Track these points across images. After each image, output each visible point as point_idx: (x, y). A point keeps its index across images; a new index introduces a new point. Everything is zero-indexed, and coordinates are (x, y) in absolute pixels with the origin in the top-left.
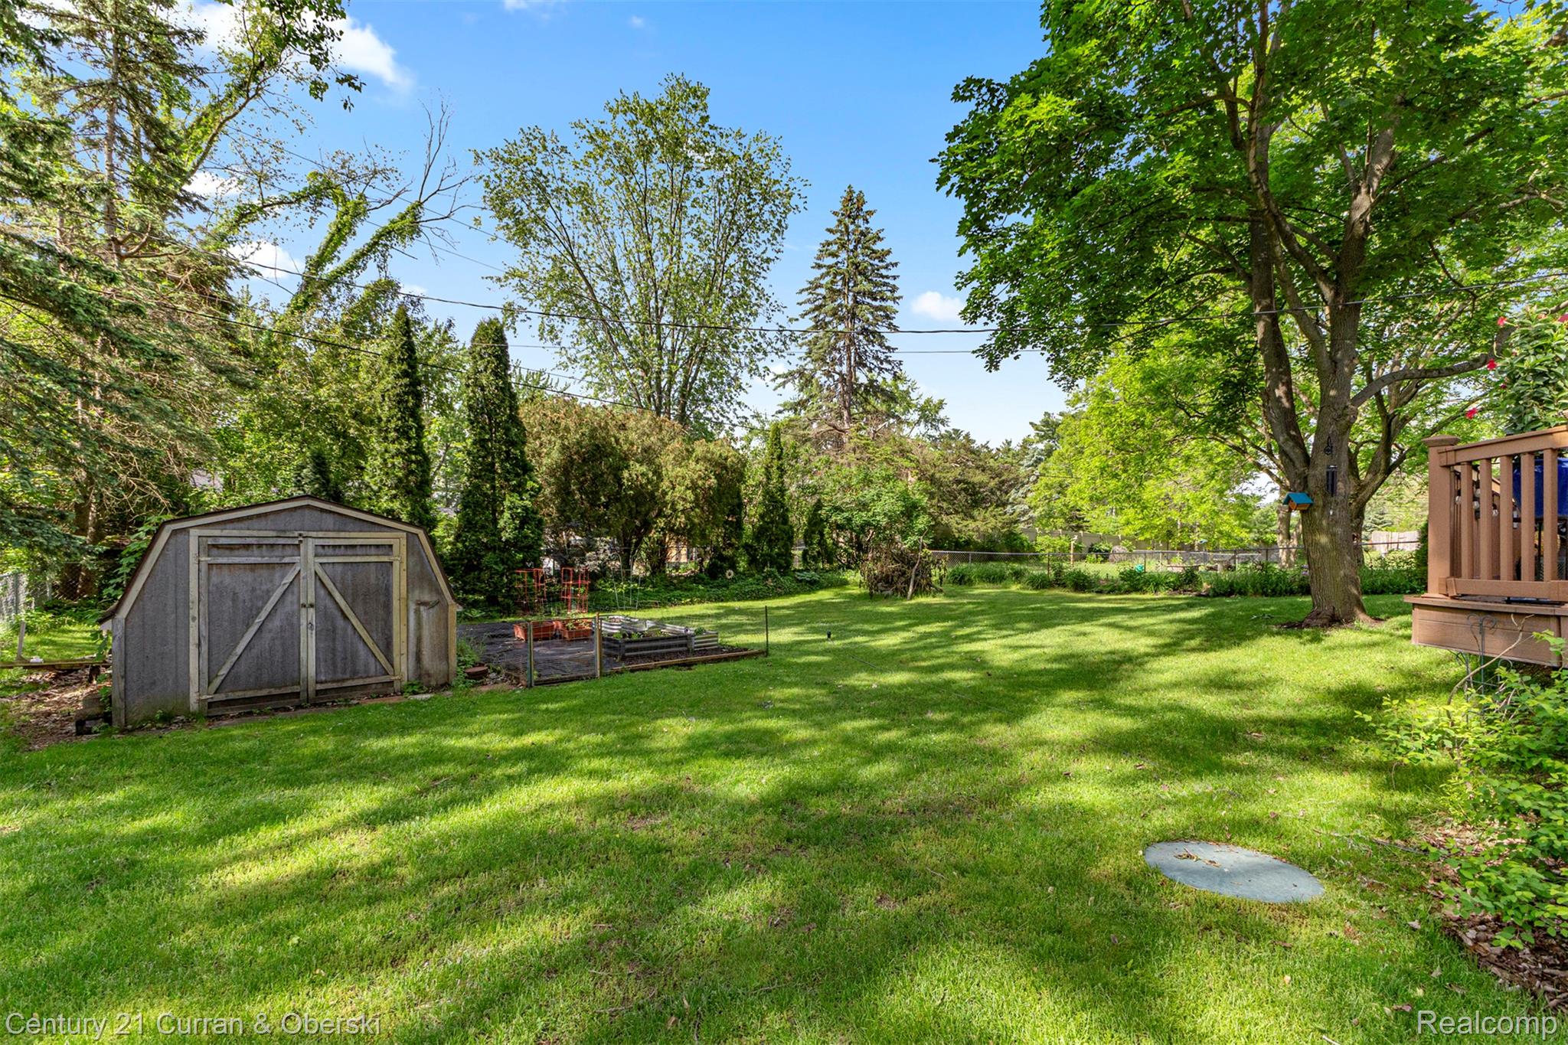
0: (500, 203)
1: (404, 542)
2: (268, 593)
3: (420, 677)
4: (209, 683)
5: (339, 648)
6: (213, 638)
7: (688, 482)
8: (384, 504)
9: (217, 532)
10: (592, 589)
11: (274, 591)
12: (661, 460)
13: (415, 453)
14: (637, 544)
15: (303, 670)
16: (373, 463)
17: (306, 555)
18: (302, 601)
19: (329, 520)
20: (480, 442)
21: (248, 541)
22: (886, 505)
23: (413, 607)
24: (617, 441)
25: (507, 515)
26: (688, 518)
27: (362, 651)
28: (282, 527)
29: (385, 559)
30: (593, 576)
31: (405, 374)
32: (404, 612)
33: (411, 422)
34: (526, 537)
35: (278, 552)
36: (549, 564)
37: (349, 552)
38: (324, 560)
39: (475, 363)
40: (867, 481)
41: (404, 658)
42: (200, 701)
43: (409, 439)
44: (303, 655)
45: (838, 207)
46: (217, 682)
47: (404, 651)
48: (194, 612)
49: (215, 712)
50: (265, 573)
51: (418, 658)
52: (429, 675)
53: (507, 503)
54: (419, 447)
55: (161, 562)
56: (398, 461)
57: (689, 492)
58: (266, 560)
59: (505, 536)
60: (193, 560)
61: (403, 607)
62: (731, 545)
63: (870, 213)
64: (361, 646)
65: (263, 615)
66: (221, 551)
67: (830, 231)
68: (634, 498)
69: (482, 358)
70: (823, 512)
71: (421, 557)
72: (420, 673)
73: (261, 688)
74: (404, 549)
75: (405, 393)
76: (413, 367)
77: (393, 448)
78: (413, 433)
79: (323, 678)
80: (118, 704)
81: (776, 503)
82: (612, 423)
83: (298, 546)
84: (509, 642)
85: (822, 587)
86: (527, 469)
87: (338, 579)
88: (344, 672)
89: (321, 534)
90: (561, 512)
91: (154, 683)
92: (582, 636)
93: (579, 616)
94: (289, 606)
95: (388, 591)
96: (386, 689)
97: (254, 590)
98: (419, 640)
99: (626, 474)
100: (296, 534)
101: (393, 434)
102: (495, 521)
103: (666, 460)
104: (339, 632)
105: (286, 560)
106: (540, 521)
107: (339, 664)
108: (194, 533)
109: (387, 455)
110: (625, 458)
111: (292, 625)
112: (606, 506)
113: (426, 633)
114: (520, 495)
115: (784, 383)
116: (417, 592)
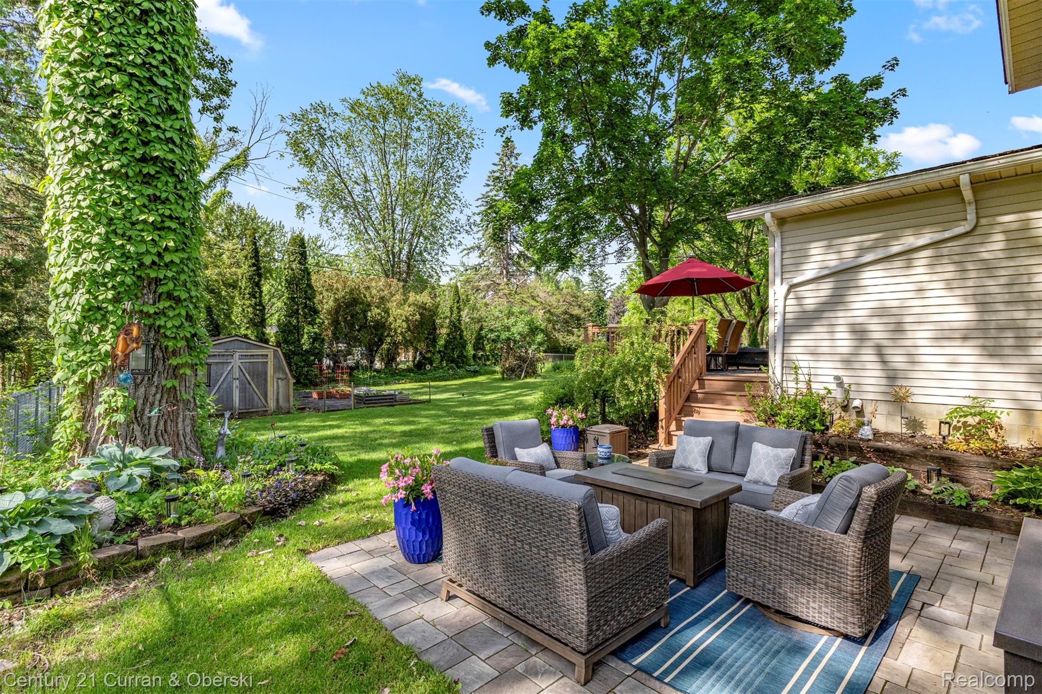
0: (295, 144)
1: (272, 353)
2: (222, 374)
3: (278, 409)
5: (247, 396)
7: (404, 318)
8: (243, 331)
10: (350, 375)
11: (224, 373)
12: (389, 305)
13: (258, 305)
14: (376, 351)
15: (234, 404)
16: (237, 310)
17: (235, 359)
18: (234, 377)
19: (244, 345)
20: (292, 299)
21: (215, 353)
22: (519, 327)
23: (275, 380)
24: (365, 296)
25: (306, 336)
26: (404, 337)
27: (256, 398)
28: (227, 348)
29: (265, 360)
30: (352, 369)
31: (254, 265)
32: (272, 382)
33: (256, 289)
34: (316, 348)
35: (225, 358)
36: (326, 362)
37: (251, 358)
38: (242, 361)
39: (289, 257)
40: (510, 314)
41: (272, 401)
43: (256, 298)
44: (234, 398)
45: (500, 151)
47: (272, 398)
50: (221, 366)
51: (278, 402)
52: (282, 408)
53: (306, 331)
54: (260, 301)
56: (250, 310)
57: (404, 323)
58: (221, 361)
59: (305, 347)
61: (272, 380)
62: (430, 351)
63: (518, 154)
64: (255, 395)
65: (220, 383)
67: (494, 164)
68: (374, 327)
69: (293, 254)
70: (483, 332)
71: (279, 360)
72: (278, 407)
74: (272, 357)
75: (254, 275)
76: (258, 261)
77: (248, 303)
78: (257, 295)
79: (241, 407)
81: (456, 327)
82: (362, 287)
83: (233, 355)
84: (310, 399)
85: (481, 374)
86: (316, 312)
87: (247, 368)
88: (249, 406)
89: (241, 351)
90: (334, 334)
92: (346, 396)
93: (343, 388)
94: (229, 379)
95: (266, 374)
96: (265, 413)
97: (216, 373)
98: (278, 393)
99: (369, 314)
100: (232, 351)
101: (247, 296)
102: (299, 340)
103: (392, 305)
104: (248, 390)
105: (228, 361)
106: (323, 340)
107: (247, 402)
109: (244, 306)
110: (369, 305)
111: (230, 387)
112: (359, 331)
113: (281, 391)
114: (313, 326)
115: (468, 254)
116: (277, 374)
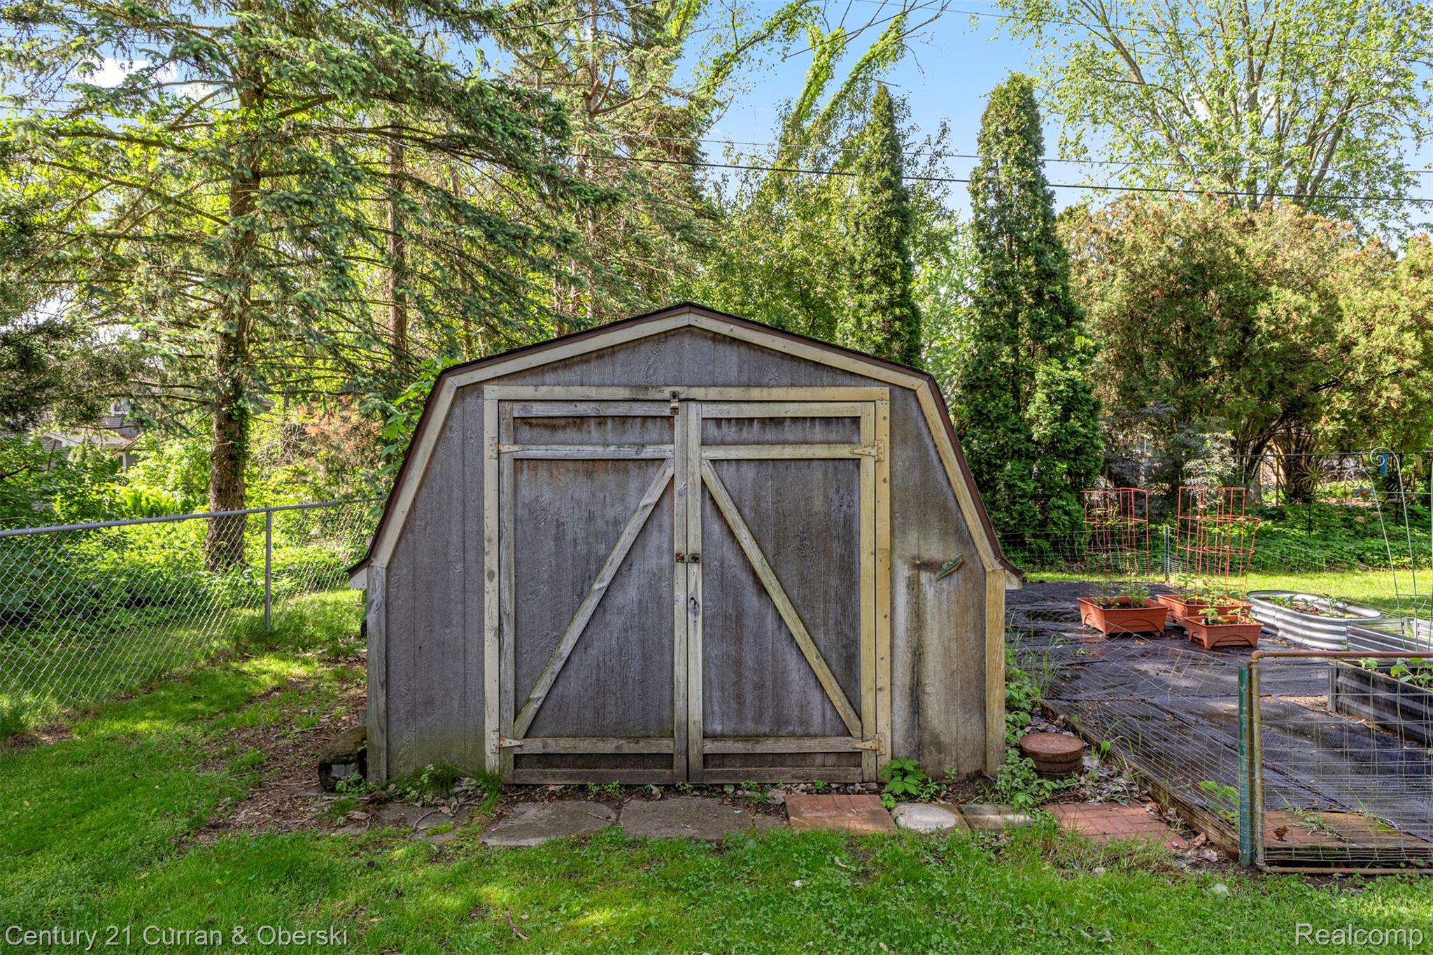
1: (884, 410)
2: (617, 525)
3: (918, 750)
4: (517, 714)
5: (749, 660)
6: (524, 619)
7: (1403, 317)
9: (527, 392)
11: (626, 521)
13: (900, 305)
15: (680, 704)
17: (685, 444)
18: (678, 547)
19: (731, 357)
21: (583, 409)
23: (903, 572)
24: (1240, 252)
25: (1040, 396)
27: (795, 674)
28: (641, 379)
29: (844, 452)
31: (887, 184)
32: (883, 584)
33: (894, 258)
34: (1074, 433)
35: (634, 432)
37: (770, 435)
38: (720, 453)
39: (989, 151)
41: (884, 697)
42: (501, 749)
43: (892, 284)
44: (679, 670)
46: (530, 711)
47: (884, 681)
48: (491, 562)
49: (529, 775)
50: (609, 479)
51: (917, 705)
52: (939, 746)
53: (1040, 377)
54: (905, 295)
55: (440, 454)
56: (876, 319)
57: (1408, 337)
58: (610, 452)
59: (1037, 432)
60: (489, 451)
61: (883, 570)
64: (792, 660)
65: (608, 573)
66: (536, 432)
69: (999, 142)
71: (921, 447)
72: (921, 743)
73: (603, 736)
74: (884, 427)
75: (886, 214)
76: (897, 173)
77: (869, 299)
78: (897, 275)
79: (718, 728)
80: (377, 739)
82: (1226, 225)
83: (669, 419)
84: (1069, 632)
86: (1070, 315)
87: (748, 497)
88: (758, 719)
89: (713, 393)
90: (1127, 391)
91: (429, 703)
94: (652, 560)
95: (848, 532)
96: (846, 772)
97: (591, 518)
98: (918, 655)
99: (1263, 310)
100: (667, 393)
101: (869, 280)
102: (1020, 408)
104: (749, 623)
105: (648, 453)
106: (1096, 407)
107: (749, 698)
108: (492, 392)
109: (862, 312)
110: (1260, 283)
111: (658, 599)
113: (933, 639)
114: (1063, 361)
116: (913, 537)
